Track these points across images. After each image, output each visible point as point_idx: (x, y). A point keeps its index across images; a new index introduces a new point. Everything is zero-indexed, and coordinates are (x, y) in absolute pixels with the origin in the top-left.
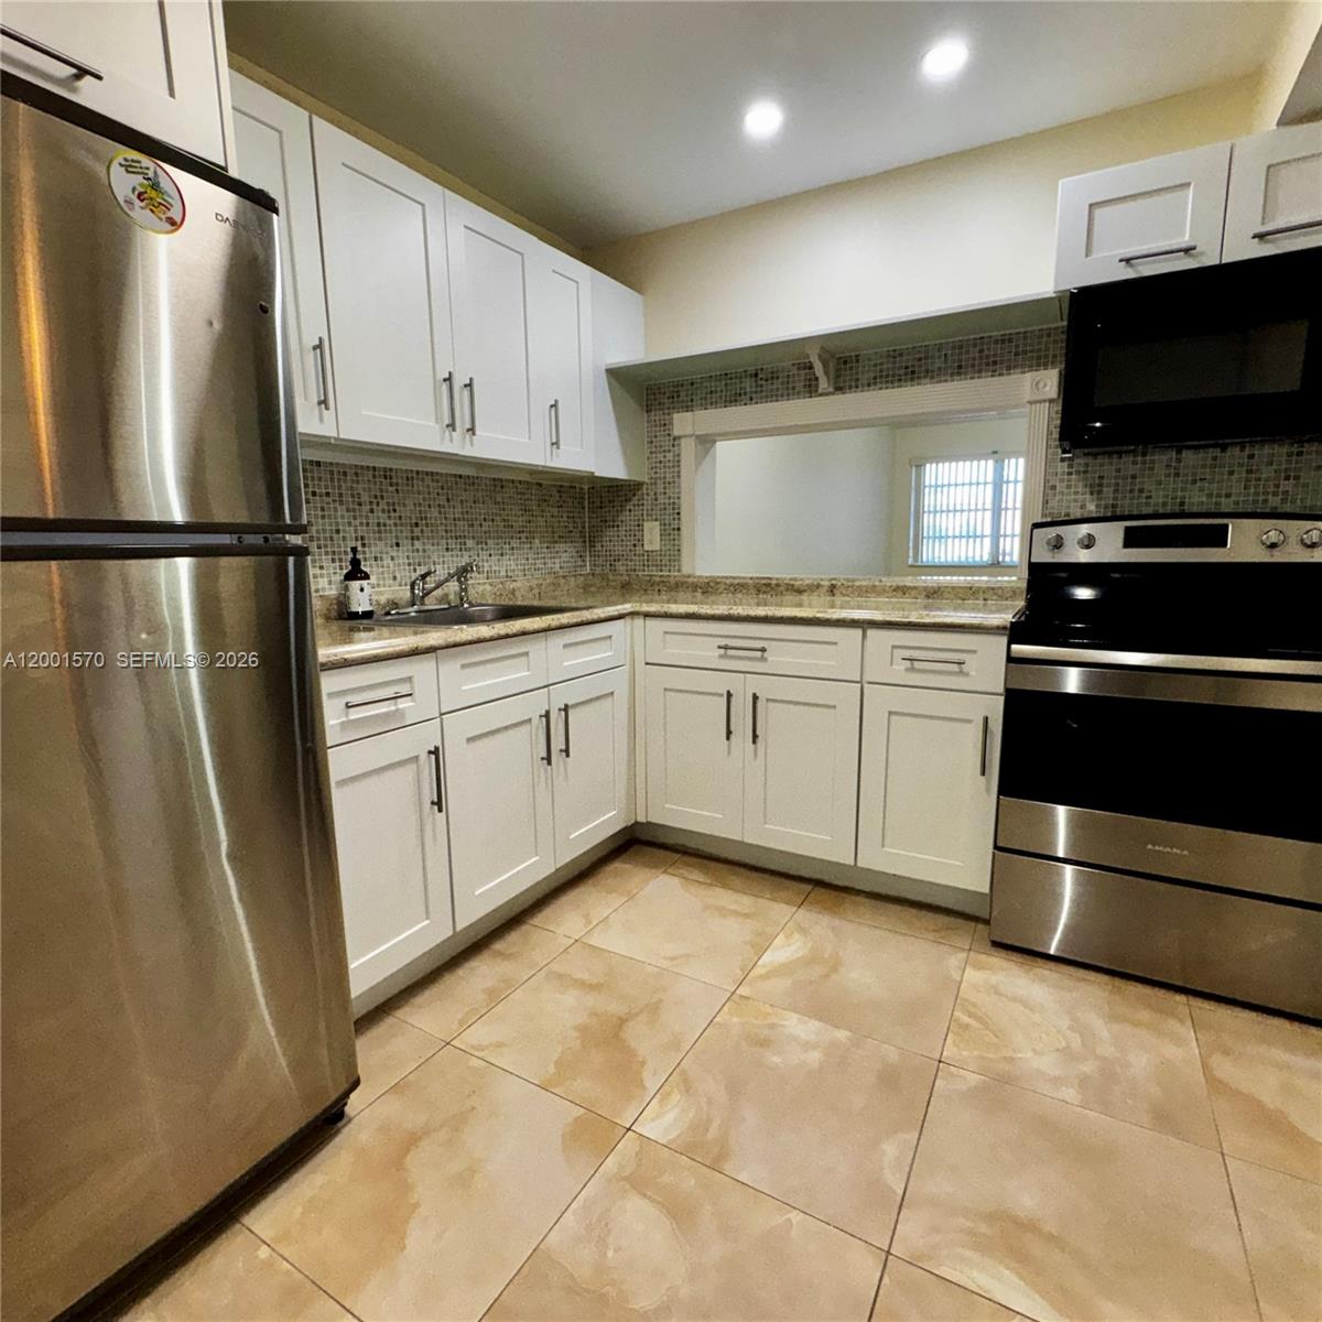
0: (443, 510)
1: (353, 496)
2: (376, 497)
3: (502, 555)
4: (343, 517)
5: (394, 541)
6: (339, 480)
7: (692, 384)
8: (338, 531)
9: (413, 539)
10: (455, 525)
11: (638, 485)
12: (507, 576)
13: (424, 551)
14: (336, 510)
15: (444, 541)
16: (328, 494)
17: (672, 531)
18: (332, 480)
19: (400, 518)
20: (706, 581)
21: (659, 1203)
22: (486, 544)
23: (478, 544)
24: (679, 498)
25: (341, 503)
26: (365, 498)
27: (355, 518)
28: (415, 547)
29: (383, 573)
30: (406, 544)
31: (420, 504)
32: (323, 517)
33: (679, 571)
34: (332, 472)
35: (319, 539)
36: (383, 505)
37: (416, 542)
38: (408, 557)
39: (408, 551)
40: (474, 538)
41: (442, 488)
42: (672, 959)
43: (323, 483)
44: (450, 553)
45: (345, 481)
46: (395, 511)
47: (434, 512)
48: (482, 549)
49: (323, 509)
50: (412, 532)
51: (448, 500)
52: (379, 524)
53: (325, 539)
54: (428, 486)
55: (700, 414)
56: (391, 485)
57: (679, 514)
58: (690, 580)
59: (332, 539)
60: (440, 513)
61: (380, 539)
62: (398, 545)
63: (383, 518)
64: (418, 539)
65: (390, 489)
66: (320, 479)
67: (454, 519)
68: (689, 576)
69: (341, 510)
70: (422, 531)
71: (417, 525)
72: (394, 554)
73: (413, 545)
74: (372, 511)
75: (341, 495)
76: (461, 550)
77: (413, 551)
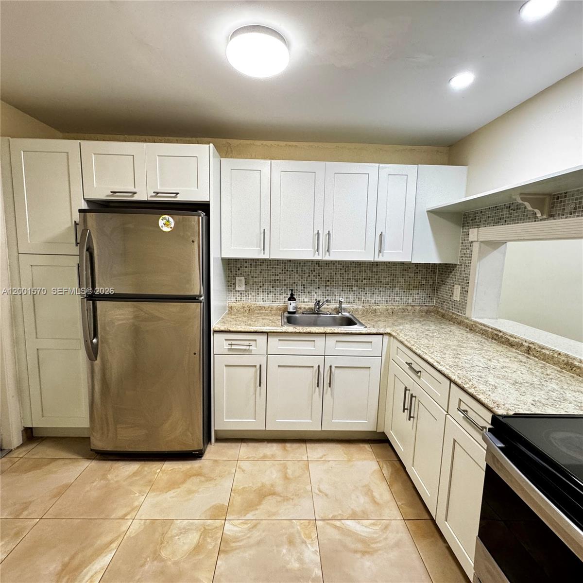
0: (342, 275)
1: (302, 271)
2: (312, 271)
3: (373, 294)
4: (297, 278)
5: (317, 287)
6: (297, 266)
7: (481, 212)
8: (295, 283)
9: (326, 286)
10: (348, 281)
11: (455, 265)
12: (375, 303)
13: (331, 290)
14: (295, 275)
15: (341, 287)
16: (292, 271)
17: (465, 292)
18: (295, 266)
19: (321, 278)
20: (472, 323)
21: (199, 542)
22: (364, 289)
23: (359, 289)
24: (469, 275)
25: (297, 273)
26: (307, 271)
27: (302, 278)
28: (327, 289)
29: (311, 298)
30: (322, 289)
31: (331, 273)
32: (290, 278)
33: (465, 314)
34: (295, 263)
35: (287, 285)
36: (314, 273)
37: (327, 287)
38: (323, 293)
39: (323, 290)
40: (357, 286)
41: (343, 267)
42: (320, 491)
43: (291, 267)
44: (344, 292)
45: (300, 266)
46: (319, 276)
47: (338, 276)
48: (362, 291)
49: (290, 275)
50: (326, 283)
51: (346, 271)
52: (311, 281)
53: (290, 285)
54: (336, 266)
55: (482, 230)
56: (319, 266)
57: (468, 283)
58: (466, 321)
59: (292, 285)
60: (341, 276)
61: (311, 286)
62: (319, 288)
63: (314, 278)
64: (328, 286)
65: (318, 268)
66: (290, 266)
67: (348, 279)
68: (467, 318)
69: (297, 276)
70: (331, 283)
71: (328, 281)
72: (317, 291)
73: (326, 288)
74: (309, 276)
75: (297, 271)
76: (350, 291)
77: (326, 290)
